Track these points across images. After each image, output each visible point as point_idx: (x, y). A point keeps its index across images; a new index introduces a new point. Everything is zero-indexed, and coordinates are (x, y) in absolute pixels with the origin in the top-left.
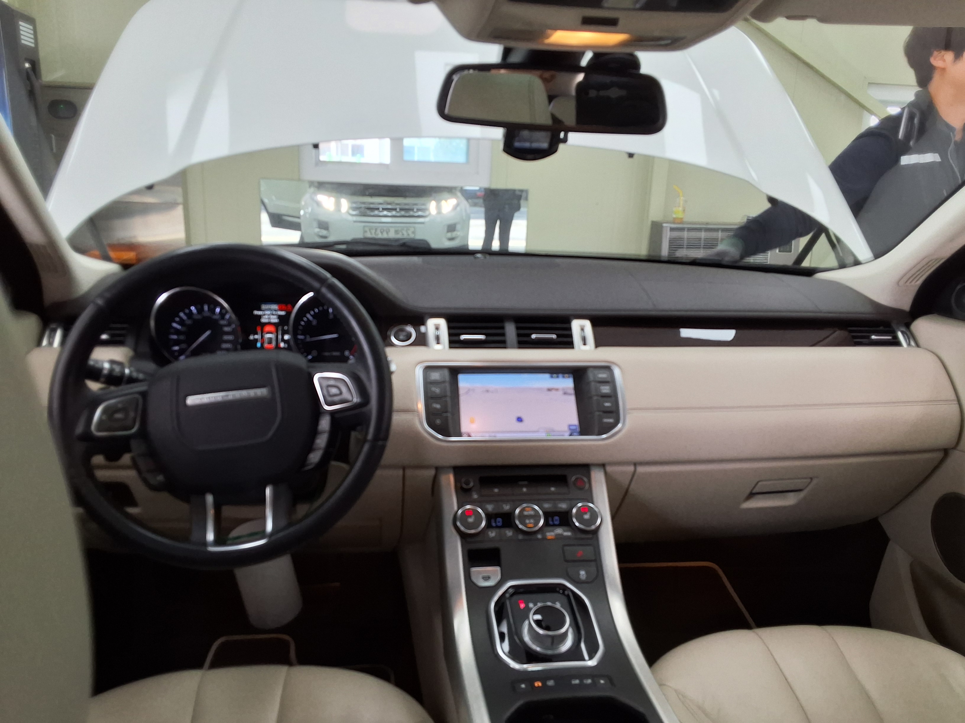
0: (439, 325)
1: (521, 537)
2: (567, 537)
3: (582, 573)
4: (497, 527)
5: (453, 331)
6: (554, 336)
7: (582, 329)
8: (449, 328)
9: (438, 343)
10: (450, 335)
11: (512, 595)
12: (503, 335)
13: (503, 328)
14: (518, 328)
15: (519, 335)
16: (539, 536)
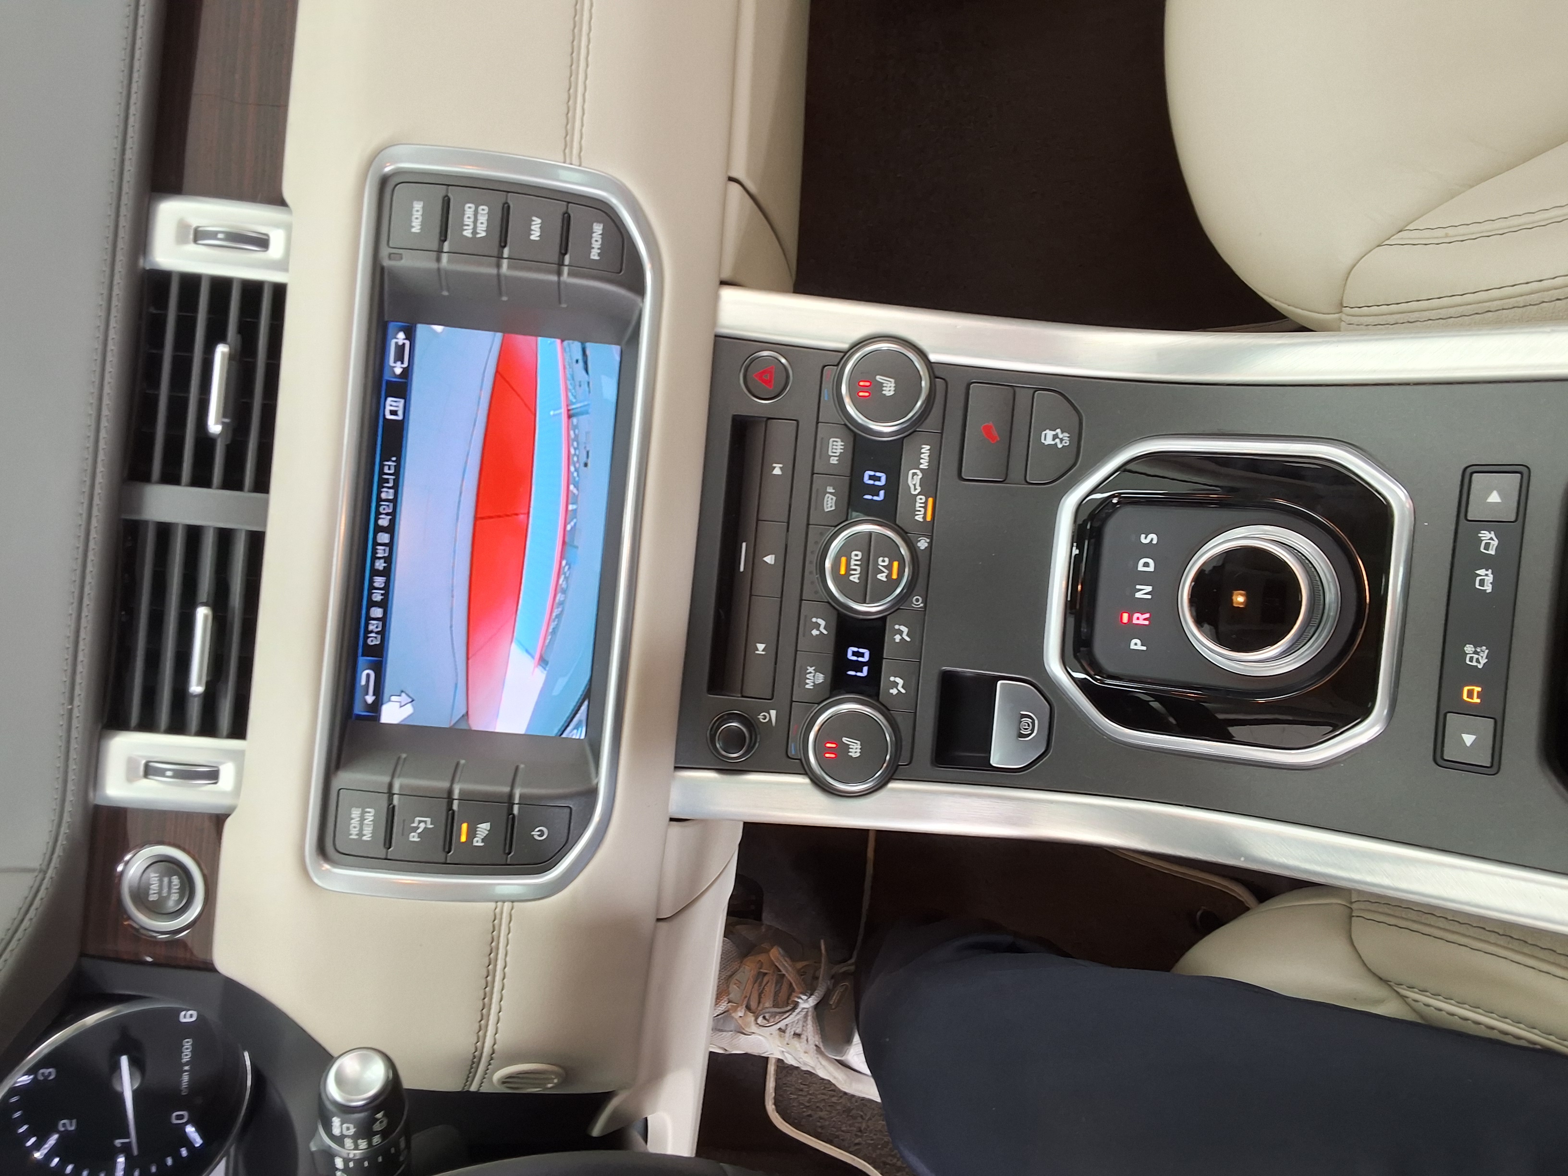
0: (131, 763)
1: (917, 602)
2: (936, 458)
3: (1047, 437)
4: (875, 664)
5: (164, 715)
6: (221, 351)
7: (199, 235)
8: (147, 725)
9: (213, 775)
10: (177, 727)
11: (1093, 666)
12: (194, 534)
13: (164, 530)
14: (171, 477)
15: (201, 479)
16: (923, 544)
